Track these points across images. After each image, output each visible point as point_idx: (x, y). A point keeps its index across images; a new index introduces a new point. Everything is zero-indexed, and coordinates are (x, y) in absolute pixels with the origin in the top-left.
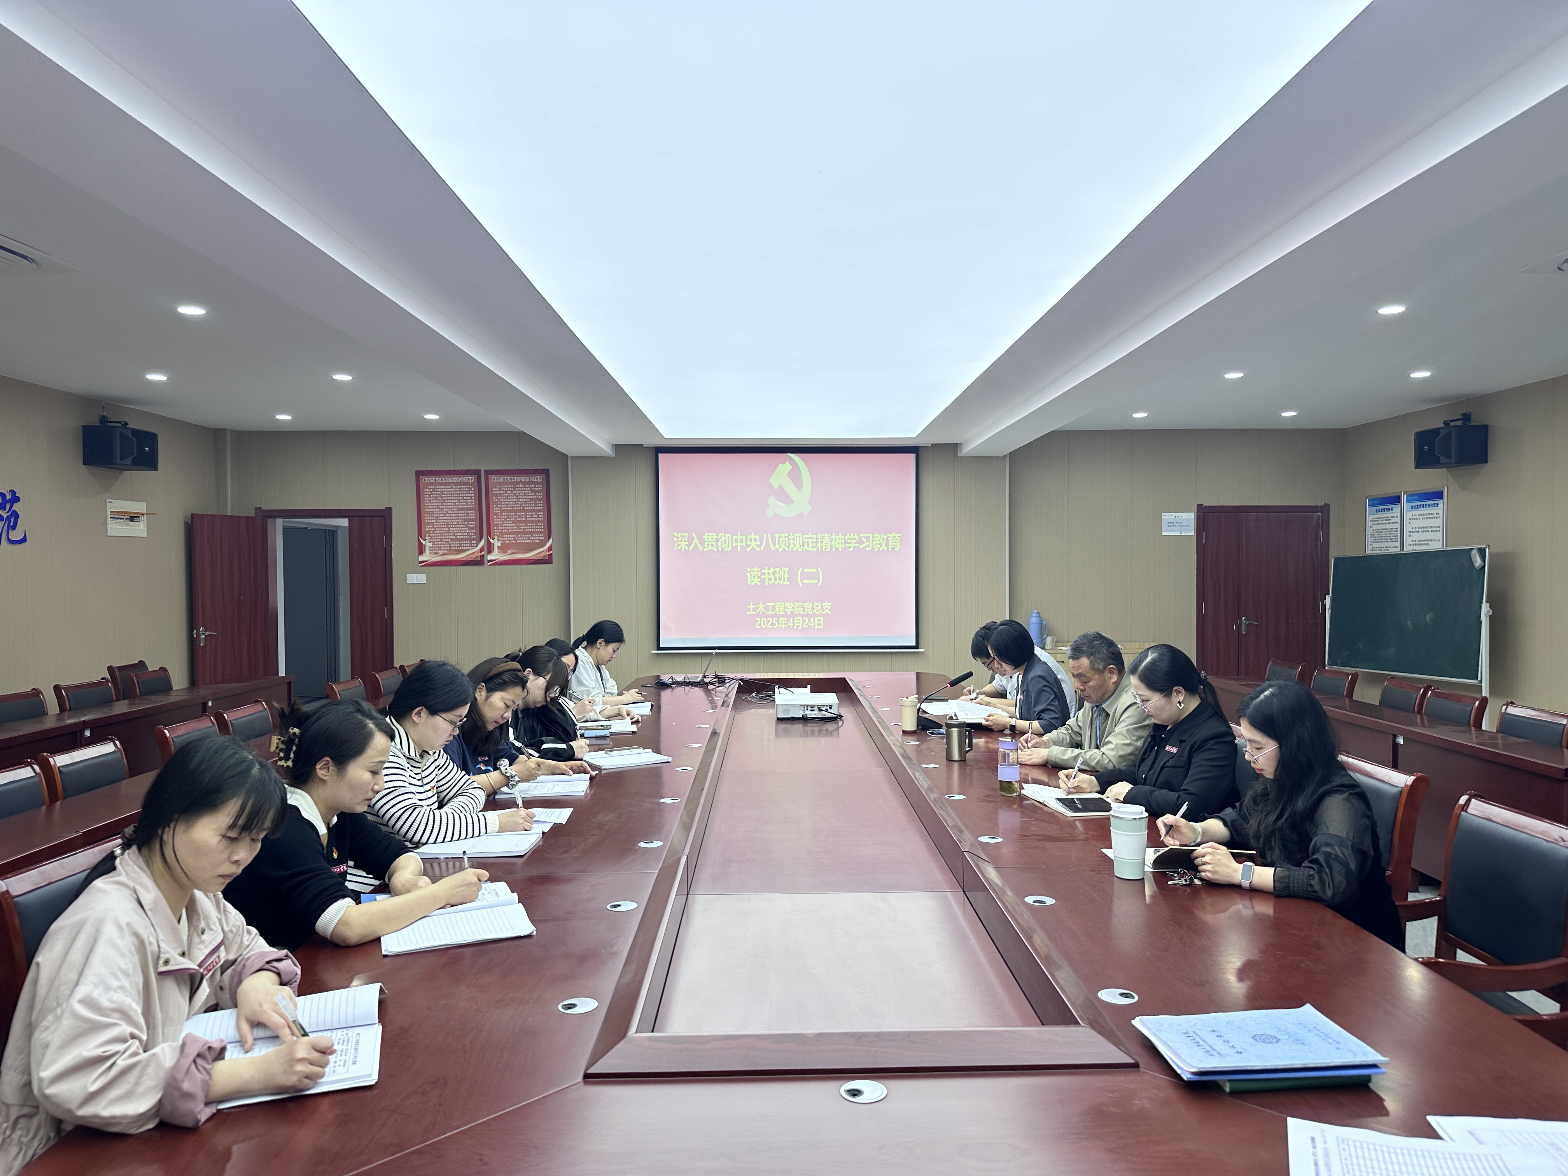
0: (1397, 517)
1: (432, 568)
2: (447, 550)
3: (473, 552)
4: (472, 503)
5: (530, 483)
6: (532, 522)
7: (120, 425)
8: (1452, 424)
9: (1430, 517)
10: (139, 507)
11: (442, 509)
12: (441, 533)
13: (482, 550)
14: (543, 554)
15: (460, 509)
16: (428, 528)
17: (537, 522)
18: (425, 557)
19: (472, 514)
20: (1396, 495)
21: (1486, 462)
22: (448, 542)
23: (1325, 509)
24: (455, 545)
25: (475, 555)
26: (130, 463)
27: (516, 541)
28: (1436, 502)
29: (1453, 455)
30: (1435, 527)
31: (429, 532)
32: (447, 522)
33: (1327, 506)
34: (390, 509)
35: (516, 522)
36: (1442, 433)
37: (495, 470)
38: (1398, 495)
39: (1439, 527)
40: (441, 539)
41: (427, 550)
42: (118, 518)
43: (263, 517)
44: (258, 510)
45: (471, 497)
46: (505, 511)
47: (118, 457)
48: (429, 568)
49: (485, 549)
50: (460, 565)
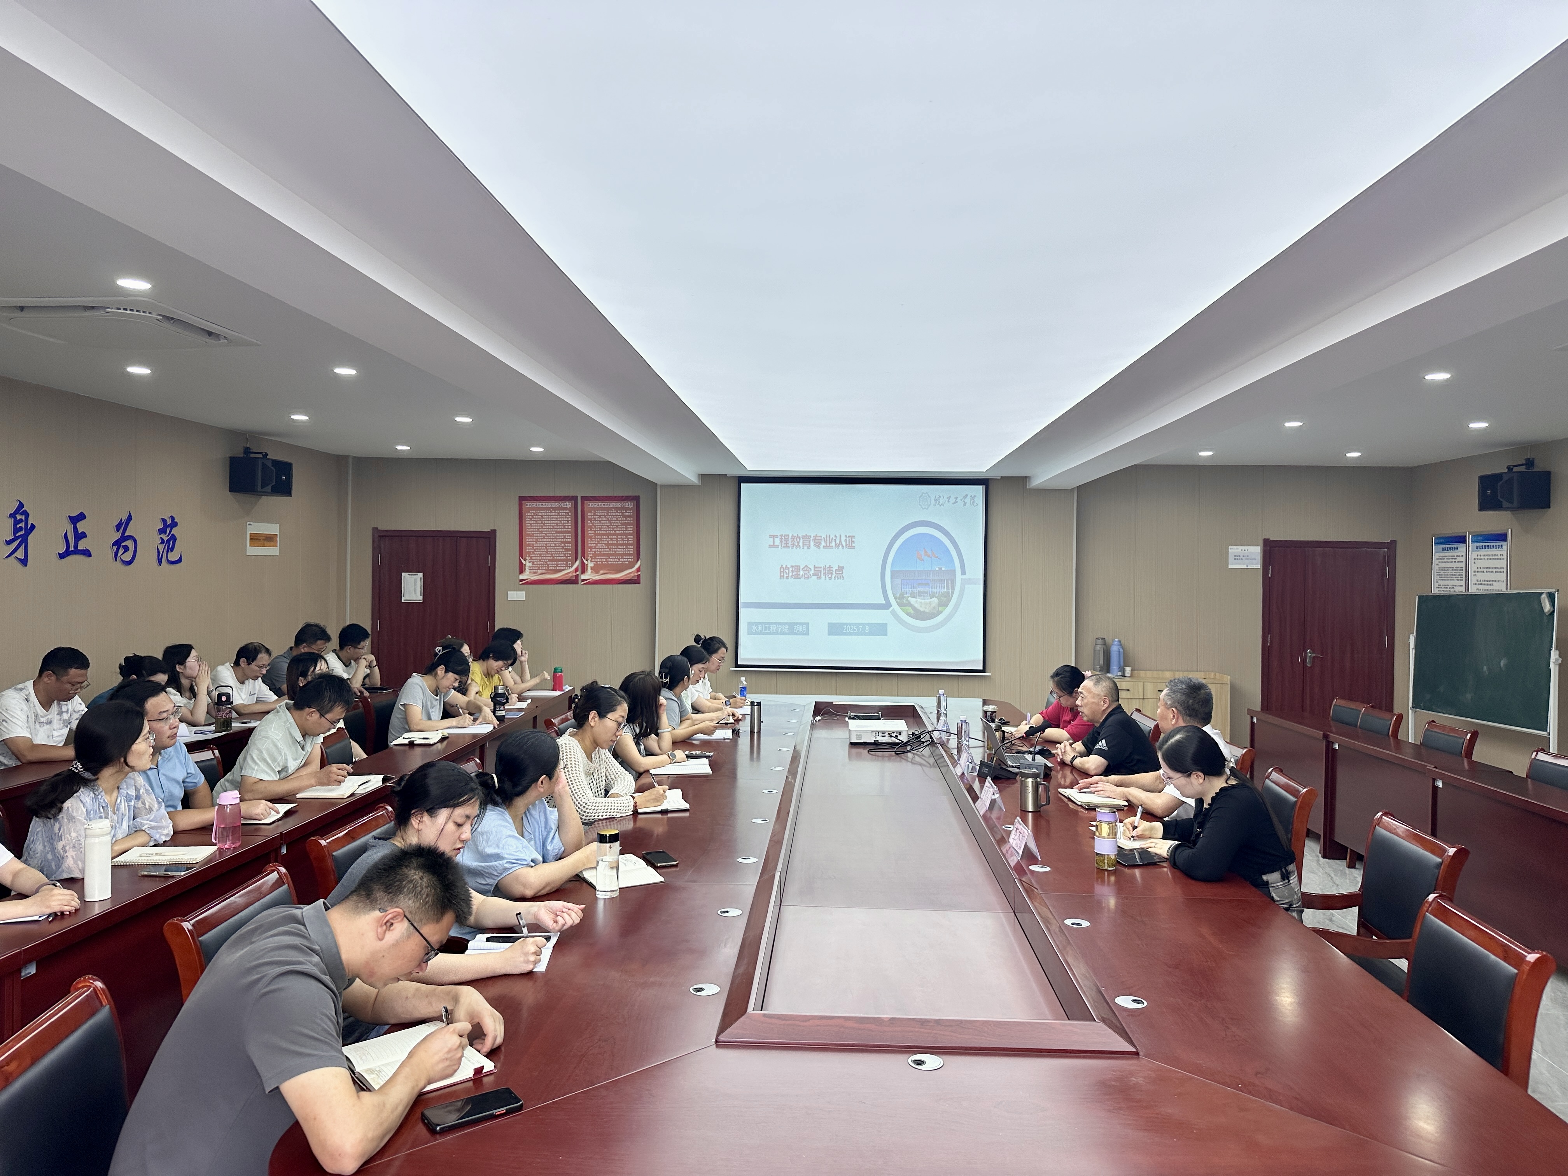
0: (1462, 556)
1: (531, 586)
2: (545, 570)
3: (568, 572)
4: (569, 526)
5: (621, 508)
6: (622, 545)
7: (261, 456)
8: (1515, 469)
9: (1495, 558)
10: (272, 529)
11: (542, 532)
12: (540, 554)
13: (576, 570)
14: (632, 575)
15: (557, 532)
16: (528, 549)
17: (626, 545)
18: (525, 576)
19: (569, 537)
20: (1460, 535)
21: (1549, 507)
22: (546, 562)
23: (1392, 545)
24: (553, 566)
25: (570, 575)
26: (270, 491)
27: (607, 562)
28: (1500, 544)
29: (1515, 502)
30: (1499, 568)
31: (529, 553)
32: (546, 544)
33: (1394, 542)
34: (495, 530)
35: (607, 545)
36: (1505, 478)
37: (591, 497)
38: (1465, 534)
39: (1502, 568)
40: (540, 560)
41: (527, 568)
42: (256, 539)
43: (380, 536)
44: (375, 530)
45: (568, 521)
46: (598, 535)
47: (260, 485)
48: (527, 586)
49: (580, 569)
50: (557, 584)
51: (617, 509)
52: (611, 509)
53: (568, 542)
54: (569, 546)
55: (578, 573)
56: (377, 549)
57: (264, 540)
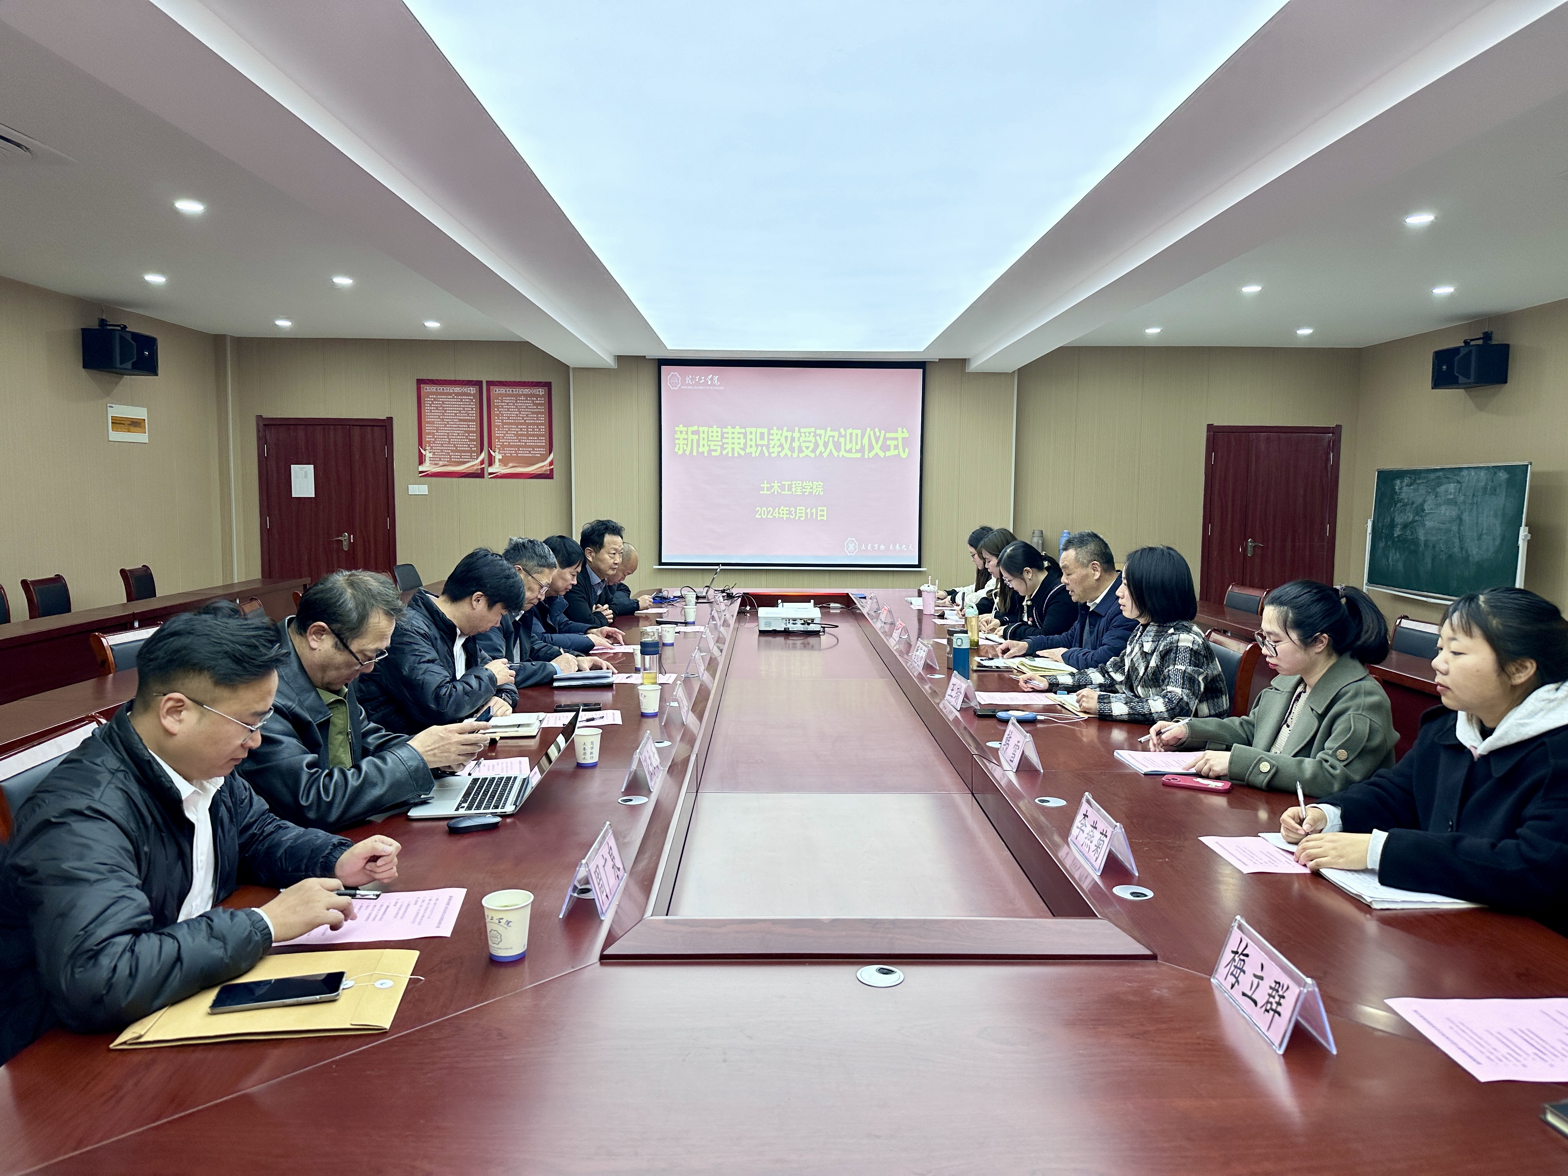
1: (434, 479)
2: (447, 461)
3: (473, 465)
4: (474, 414)
5: (532, 395)
6: (533, 435)
7: (119, 328)
8: (1472, 343)
10: (137, 413)
11: (443, 419)
12: (442, 444)
13: (482, 462)
14: (544, 469)
15: (460, 420)
16: (427, 438)
17: (538, 436)
18: (426, 467)
19: (474, 426)
21: (1506, 383)
22: (448, 453)
24: (456, 457)
25: (475, 468)
26: (130, 368)
27: (517, 454)
29: (1472, 376)
31: (429, 442)
32: (448, 433)
33: (1339, 427)
34: (391, 418)
35: (517, 435)
36: (1462, 352)
37: (497, 382)
40: (441, 450)
41: (427, 460)
42: (119, 423)
43: (265, 425)
44: (259, 418)
45: (472, 408)
46: (506, 423)
47: (118, 361)
48: (430, 479)
49: (486, 462)
50: (461, 477)
51: (526, 396)
52: (520, 396)
53: (472, 432)
54: (474, 436)
55: (483, 466)
56: (262, 440)
57: (130, 425)
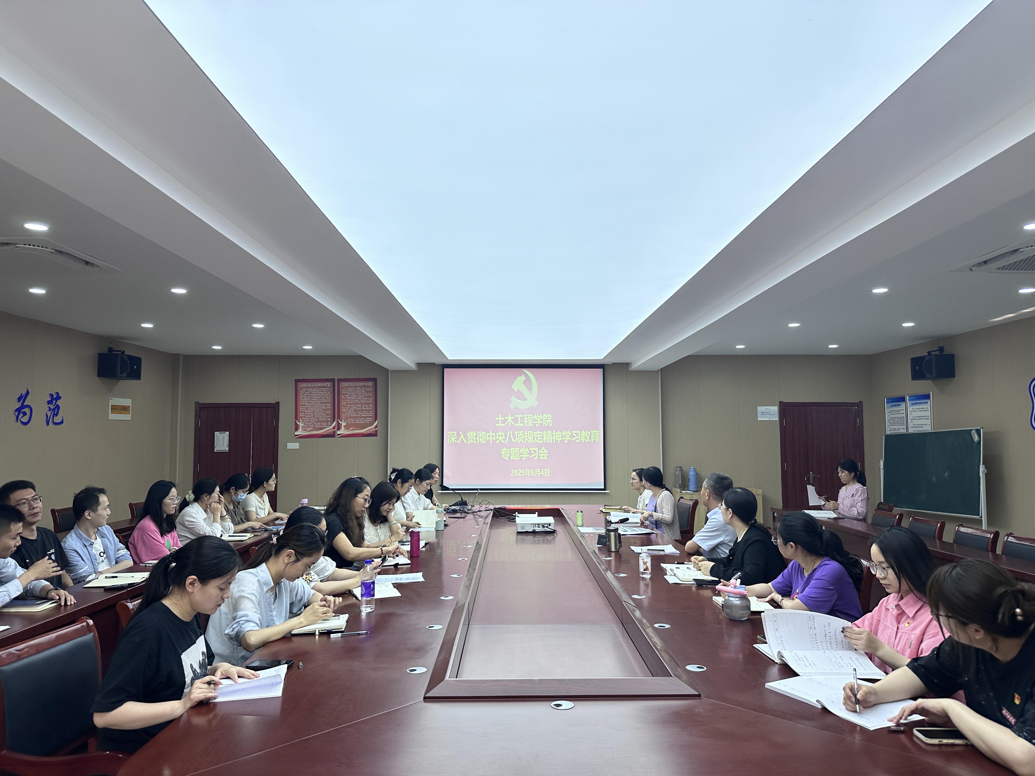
0: (904, 410)
1: (302, 439)
2: (312, 428)
3: (328, 429)
4: (330, 399)
5: (364, 386)
6: (365, 410)
7: (120, 353)
8: (932, 353)
9: (923, 410)
10: (127, 402)
11: (310, 403)
12: (309, 418)
13: (334, 428)
14: (372, 430)
15: (321, 403)
16: (301, 414)
17: (368, 410)
18: (299, 432)
19: (329, 406)
20: (902, 396)
21: (954, 377)
22: (313, 423)
23: (860, 404)
24: (318, 425)
25: (330, 431)
26: (126, 376)
27: (355, 422)
28: (926, 401)
29: (934, 374)
30: (926, 416)
31: (302, 417)
32: (313, 411)
34: (279, 402)
35: (355, 411)
36: (927, 359)
37: (345, 379)
38: (903, 396)
39: (929, 416)
40: (309, 421)
41: (300, 428)
42: (115, 409)
43: (200, 407)
44: (197, 403)
45: (328, 395)
46: (350, 404)
47: (119, 372)
48: (300, 439)
49: (336, 427)
50: (320, 437)
51: (361, 387)
52: (358, 387)
53: (329, 409)
54: (329, 412)
55: (335, 430)
56: (198, 416)
57: (121, 409)
